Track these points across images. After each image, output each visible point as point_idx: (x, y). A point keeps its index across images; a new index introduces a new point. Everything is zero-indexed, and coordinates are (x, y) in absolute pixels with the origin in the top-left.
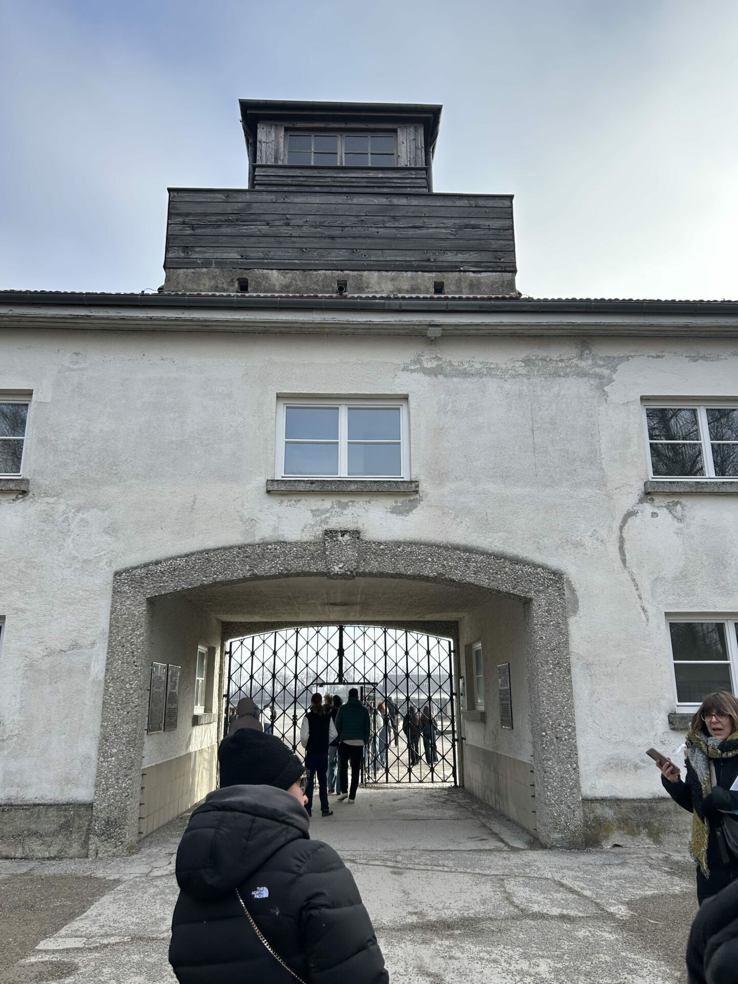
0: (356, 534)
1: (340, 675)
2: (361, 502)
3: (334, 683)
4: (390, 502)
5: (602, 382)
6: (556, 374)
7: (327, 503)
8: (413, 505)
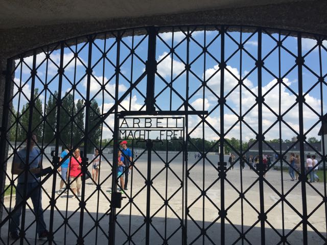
1: (150, 100)
3: (140, 112)
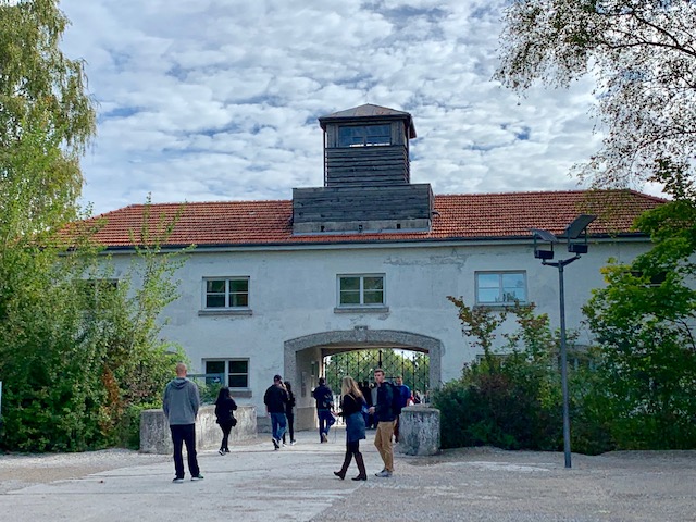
0: (366, 328)
2: (368, 316)
4: (378, 316)
5: (460, 265)
6: (442, 263)
7: (355, 316)
8: (387, 316)
